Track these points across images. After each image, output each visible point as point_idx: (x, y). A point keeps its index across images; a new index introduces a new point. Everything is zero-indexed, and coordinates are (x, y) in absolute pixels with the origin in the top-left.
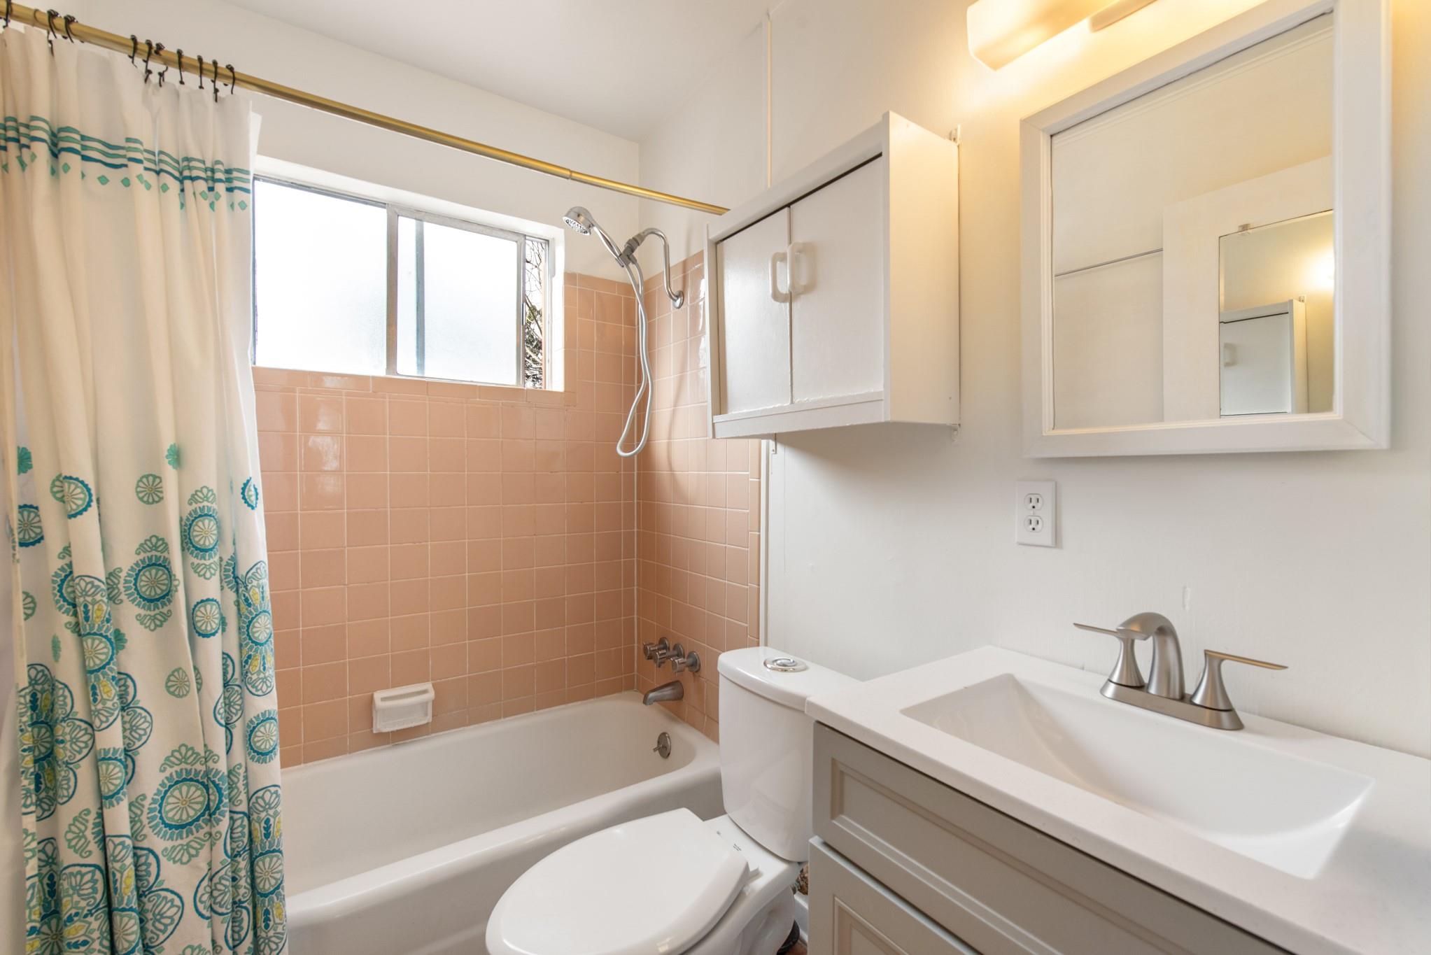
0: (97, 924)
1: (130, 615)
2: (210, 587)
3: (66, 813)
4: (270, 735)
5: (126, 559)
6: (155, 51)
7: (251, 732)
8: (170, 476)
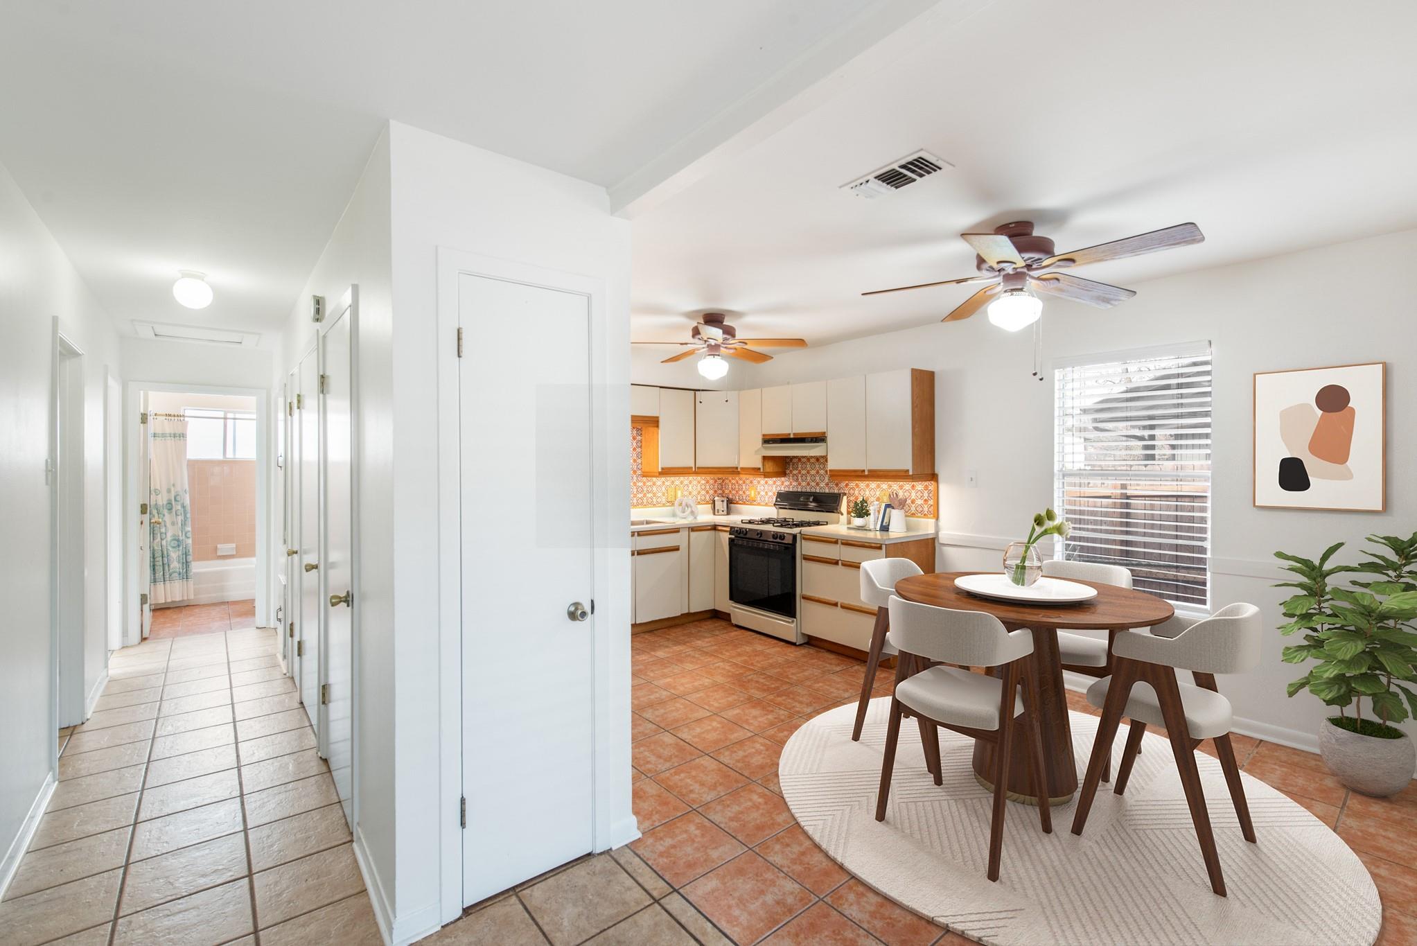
0: (161, 558)
1: (166, 512)
2: (179, 507)
3: (156, 541)
4: (189, 535)
5: (165, 503)
6: (170, 415)
7: (186, 534)
8: (172, 489)
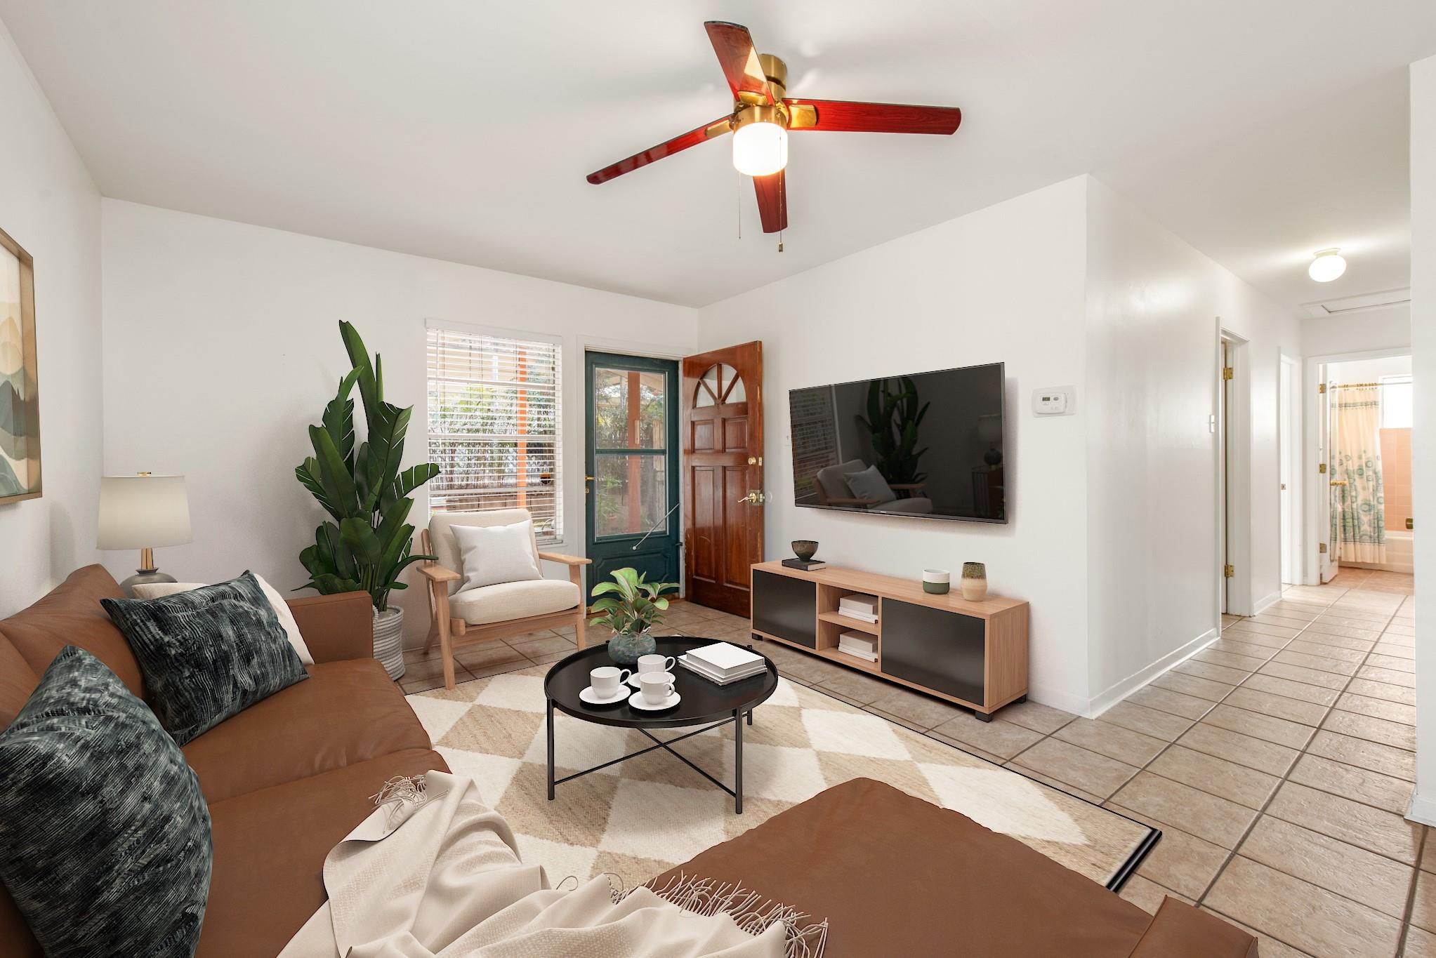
0: (1351, 520)
1: (1356, 477)
2: (1370, 473)
3: (1346, 504)
4: (1382, 500)
5: (1356, 468)
6: (1361, 385)
7: (1378, 499)
8: (1363, 455)
